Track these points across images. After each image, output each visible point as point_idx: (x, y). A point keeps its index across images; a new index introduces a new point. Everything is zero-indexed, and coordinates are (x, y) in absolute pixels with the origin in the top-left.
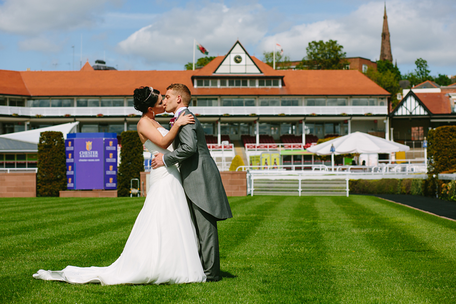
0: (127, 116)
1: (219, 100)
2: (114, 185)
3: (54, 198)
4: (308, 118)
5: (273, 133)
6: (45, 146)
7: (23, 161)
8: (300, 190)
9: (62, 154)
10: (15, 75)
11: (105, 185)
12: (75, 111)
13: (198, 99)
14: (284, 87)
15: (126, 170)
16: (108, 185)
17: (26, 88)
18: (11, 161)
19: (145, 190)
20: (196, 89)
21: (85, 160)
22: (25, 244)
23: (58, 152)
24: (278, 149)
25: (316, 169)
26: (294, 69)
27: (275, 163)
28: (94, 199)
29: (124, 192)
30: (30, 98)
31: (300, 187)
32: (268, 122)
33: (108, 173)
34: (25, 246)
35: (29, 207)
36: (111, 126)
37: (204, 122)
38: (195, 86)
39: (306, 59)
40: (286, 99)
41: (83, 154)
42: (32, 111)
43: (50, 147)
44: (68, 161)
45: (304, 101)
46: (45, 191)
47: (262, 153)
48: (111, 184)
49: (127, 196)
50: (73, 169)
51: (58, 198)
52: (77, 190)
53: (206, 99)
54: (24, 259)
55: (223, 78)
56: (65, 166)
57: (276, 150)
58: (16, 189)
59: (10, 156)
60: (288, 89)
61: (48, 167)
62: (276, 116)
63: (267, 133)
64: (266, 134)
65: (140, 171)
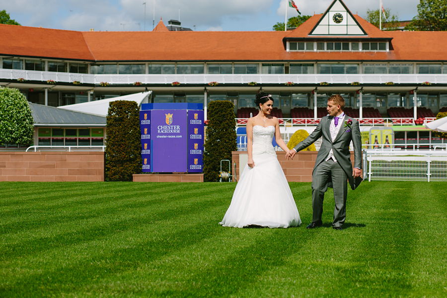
0: (207, 85)
1: (315, 66)
2: (200, 167)
3: (127, 183)
4: (420, 88)
5: (379, 105)
6: (116, 119)
7: (86, 137)
8: (429, 174)
9: (136, 129)
10: (76, 36)
11: (189, 167)
12: (146, 78)
13: (291, 65)
14: (393, 51)
15: (214, 149)
16: (193, 167)
17: (89, 52)
18: (73, 137)
19: (237, 174)
20: (288, 52)
21: (165, 137)
22: (102, 258)
23: (131, 127)
24: (385, 124)
25: (437, 148)
26: (402, 30)
27: (387, 141)
28: (176, 185)
29: (211, 176)
30: (94, 63)
31: (429, 171)
32: (373, 93)
33: (193, 152)
34: (103, 261)
35: (98, 196)
36: (187, 96)
37: (297, 92)
38: (288, 50)
39: (417, 19)
40: (395, 65)
41: (162, 129)
42: (96, 79)
43: (121, 120)
44: (144, 137)
45: (415, 67)
46: (114, 174)
47: (371, 129)
48: (196, 166)
49: (215, 181)
50: (149, 148)
51: (131, 182)
52: (154, 173)
53: (301, 65)
54: (107, 288)
55: (320, 41)
56: (140, 144)
57: (383, 125)
58: (80, 172)
59: (71, 131)
60: (397, 53)
61: (119, 145)
62: (383, 85)
63: (372, 105)
64: (370, 107)
65: (231, 150)
